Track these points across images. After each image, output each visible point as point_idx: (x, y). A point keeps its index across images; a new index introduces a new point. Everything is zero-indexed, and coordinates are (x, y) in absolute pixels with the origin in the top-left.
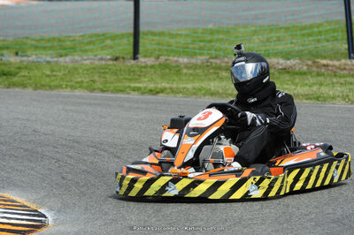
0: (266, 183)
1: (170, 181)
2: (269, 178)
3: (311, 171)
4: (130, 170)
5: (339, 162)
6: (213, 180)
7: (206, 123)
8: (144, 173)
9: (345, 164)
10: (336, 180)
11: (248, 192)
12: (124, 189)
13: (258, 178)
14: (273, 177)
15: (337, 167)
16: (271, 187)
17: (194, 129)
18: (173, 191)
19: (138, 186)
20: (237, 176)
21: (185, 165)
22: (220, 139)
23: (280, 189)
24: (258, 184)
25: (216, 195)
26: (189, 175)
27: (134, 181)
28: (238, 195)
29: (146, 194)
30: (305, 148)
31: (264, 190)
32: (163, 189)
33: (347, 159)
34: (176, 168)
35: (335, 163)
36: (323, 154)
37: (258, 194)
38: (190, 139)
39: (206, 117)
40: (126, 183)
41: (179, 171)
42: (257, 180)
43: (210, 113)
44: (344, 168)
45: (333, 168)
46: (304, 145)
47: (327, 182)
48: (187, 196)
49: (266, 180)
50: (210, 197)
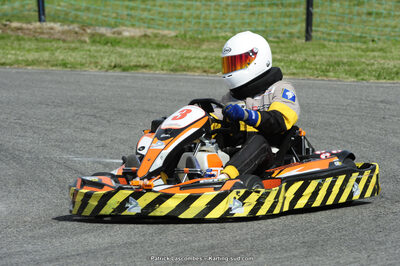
0: (253, 198)
1: (131, 195)
2: (258, 192)
3: (320, 185)
4: (85, 183)
5: (362, 174)
6: (185, 195)
7: (182, 124)
8: (100, 185)
9: (370, 177)
10: (356, 197)
11: (230, 209)
12: (77, 206)
13: (242, 191)
14: (263, 191)
15: (358, 181)
16: (260, 203)
17: (166, 131)
18: (135, 208)
19: (93, 203)
20: (215, 189)
21: (150, 176)
22: (204, 144)
23: (273, 206)
24: (242, 199)
25: (189, 214)
26: (155, 189)
27: (88, 196)
28: (216, 213)
29: (103, 212)
30: (318, 156)
31: (251, 207)
32: (122, 206)
33: (373, 170)
34: (138, 179)
35: (355, 175)
36: (338, 164)
37: (242, 211)
38: (160, 143)
39: (183, 116)
40: (79, 198)
41: (141, 183)
42: (241, 194)
43: (189, 111)
44: (368, 181)
45: (352, 181)
46: (318, 152)
47: (343, 199)
48: (152, 214)
49: (253, 194)
50: (181, 216)
